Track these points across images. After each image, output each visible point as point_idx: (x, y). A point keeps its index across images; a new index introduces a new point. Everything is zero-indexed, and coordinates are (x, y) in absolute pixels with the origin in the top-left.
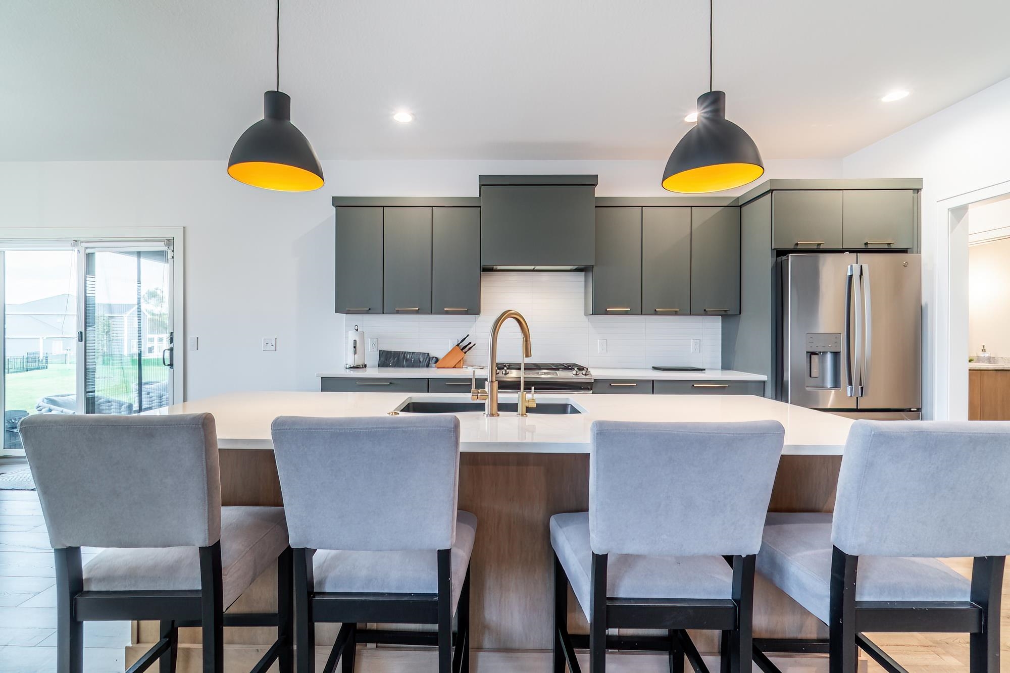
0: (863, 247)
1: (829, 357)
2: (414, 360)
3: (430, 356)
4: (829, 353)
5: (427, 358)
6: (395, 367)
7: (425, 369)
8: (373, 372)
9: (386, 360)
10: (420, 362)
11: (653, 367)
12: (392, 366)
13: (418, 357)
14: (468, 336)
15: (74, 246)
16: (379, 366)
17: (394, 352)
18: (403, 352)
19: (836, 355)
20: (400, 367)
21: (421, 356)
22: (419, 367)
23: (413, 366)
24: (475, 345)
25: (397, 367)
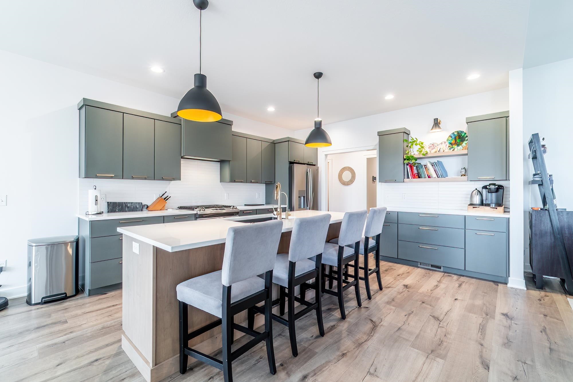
0: (308, 163)
1: (302, 198)
2: (133, 207)
3: (143, 204)
5: (141, 205)
6: (120, 212)
7: (140, 212)
9: (114, 208)
10: (137, 208)
11: (245, 205)
12: (118, 212)
13: (135, 205)
14: (166, 192)
16: (109, 212)
17: (118, 202)
18: (125, 202)
19: (304, 197)
20: (124, 212)
21: (137, 205)
22: (137, 211)
23: (133, 211)
24: (170, 197)
25: (122, 212)
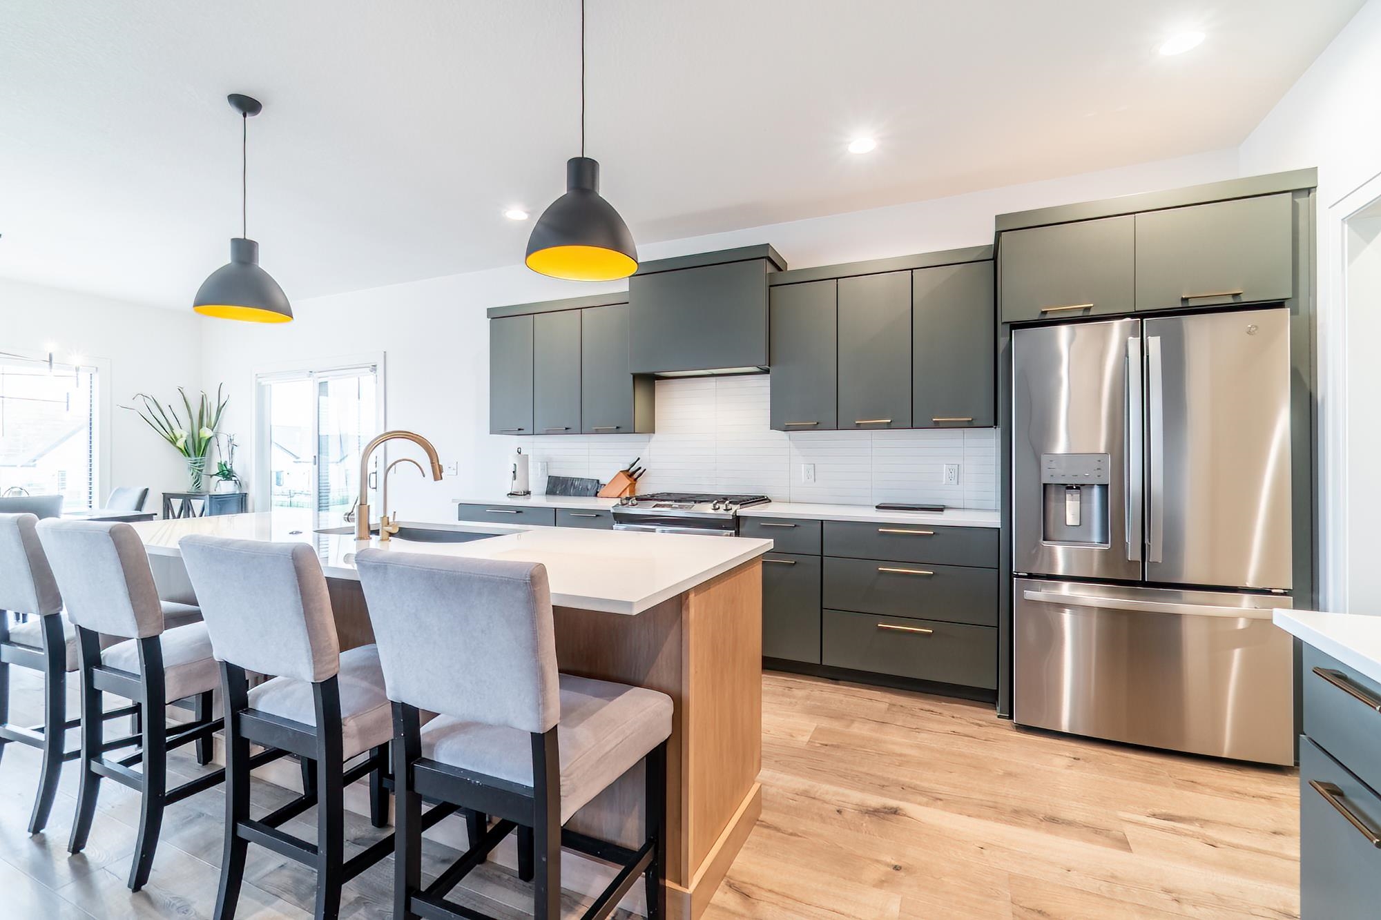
1: (1096, 491)
2: (582, 487)
3: (600, 483)
4: (1096, 486)
5: (596, 485)
7: (593, 499)
8: (538, 500)
9: (555, 487)
10: (588, 489)
11: (880, 504)
12: (559, 495)
13: (586, 484)
14: (638, 459)
15: (309, 377)
16: (546, 493)
17: (564, 478)
18: (573, 478)
19: (1104, 487)
20: (567, 495)
21: (589, 483)
22: (587, 496)
23: (580, 495)
24: (645, 470)
25: (564, 495)
